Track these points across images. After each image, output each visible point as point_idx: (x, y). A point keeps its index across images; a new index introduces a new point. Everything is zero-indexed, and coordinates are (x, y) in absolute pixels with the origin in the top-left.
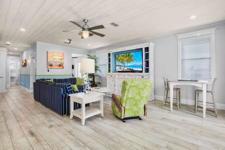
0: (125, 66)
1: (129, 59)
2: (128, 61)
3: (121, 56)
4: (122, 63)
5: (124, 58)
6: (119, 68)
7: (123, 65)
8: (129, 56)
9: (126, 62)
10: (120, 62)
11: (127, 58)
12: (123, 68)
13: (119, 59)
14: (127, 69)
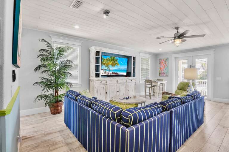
0: (110, 70)
1: (114, 63)
2: (113, 65)
3: (106, 60)
4: (106, 67)
5: (109, 62)
6: (104, 72)
7: (108, 69)
8: (113, 60)
9: (111, 66)
10: (105, 66)
11: (112, 62)
12: (108, 71)
13: (104, 63)
14: (111, 73)
